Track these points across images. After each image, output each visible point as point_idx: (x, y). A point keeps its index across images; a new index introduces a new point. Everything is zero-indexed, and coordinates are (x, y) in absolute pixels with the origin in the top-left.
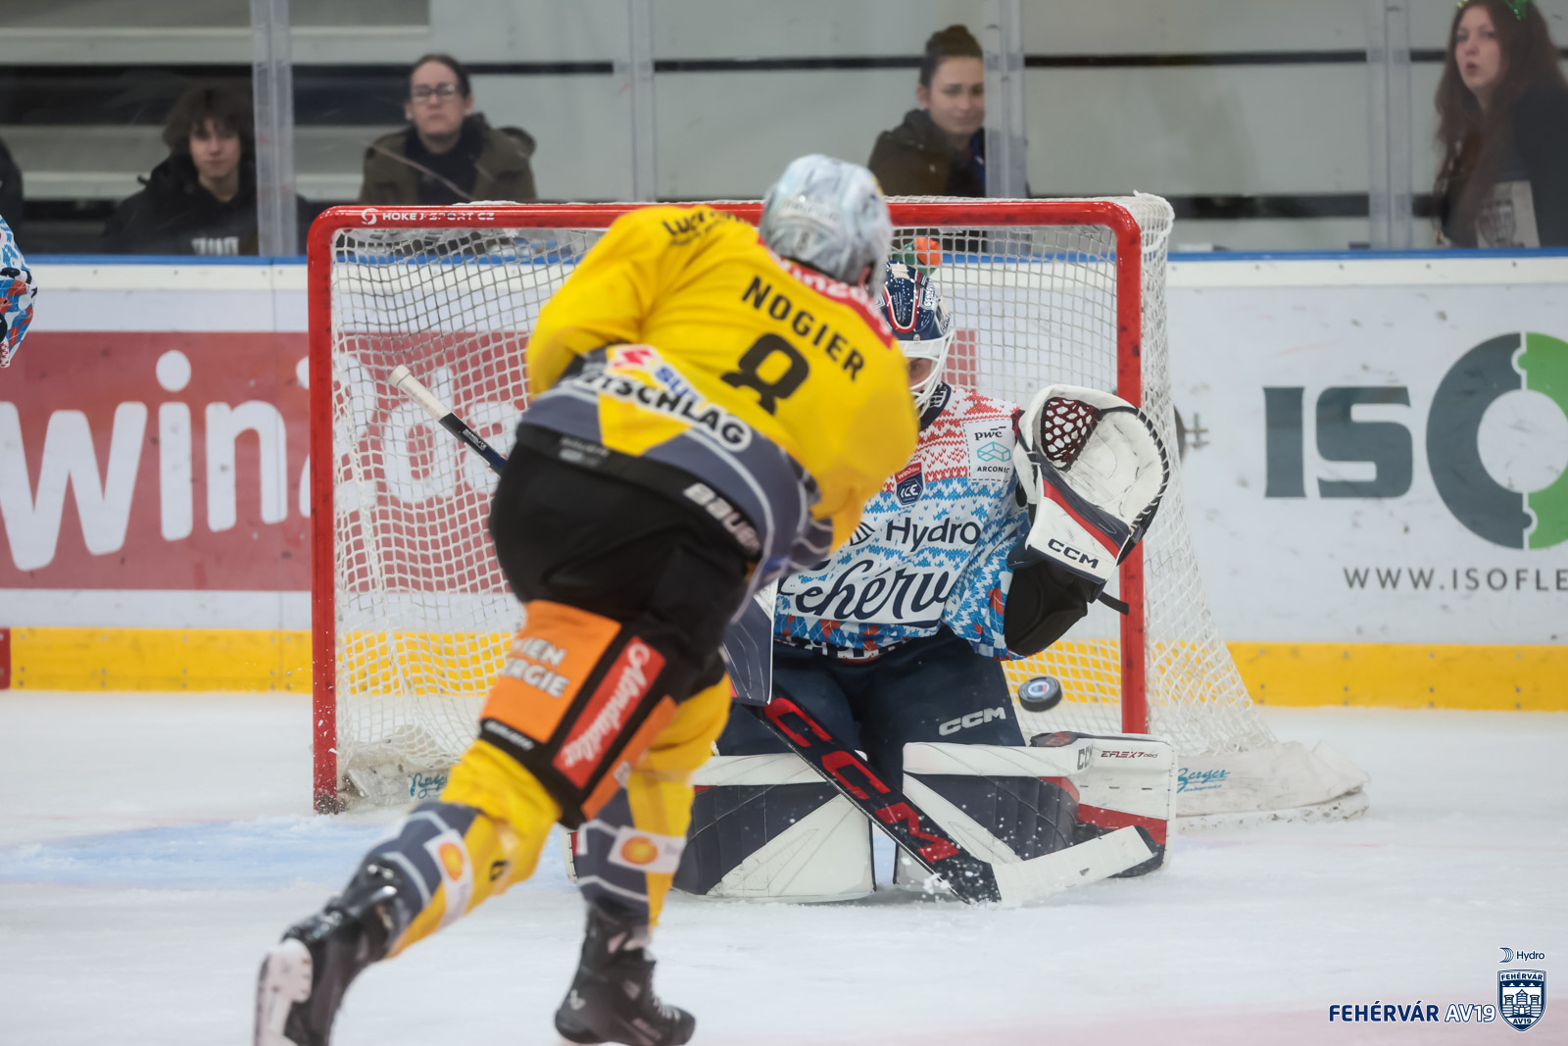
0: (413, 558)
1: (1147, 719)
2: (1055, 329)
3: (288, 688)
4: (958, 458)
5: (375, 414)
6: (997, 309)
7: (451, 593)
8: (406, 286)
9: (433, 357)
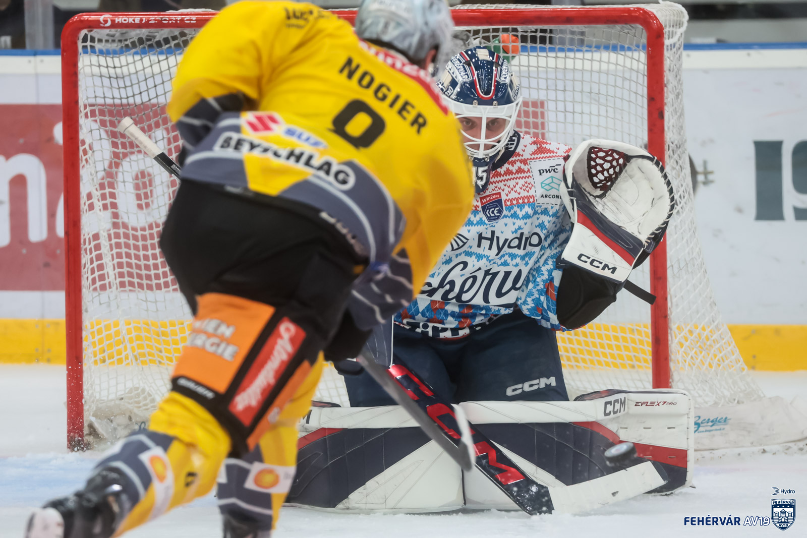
0: (138, 267)
1: (670, 380)
2: (603, 100)
3: (49, 361)
4: (527, 189)
5: (111, 163)
6: (560, 86)
7: (166, 292)
8: (132, 70)
9: (152, 122)
